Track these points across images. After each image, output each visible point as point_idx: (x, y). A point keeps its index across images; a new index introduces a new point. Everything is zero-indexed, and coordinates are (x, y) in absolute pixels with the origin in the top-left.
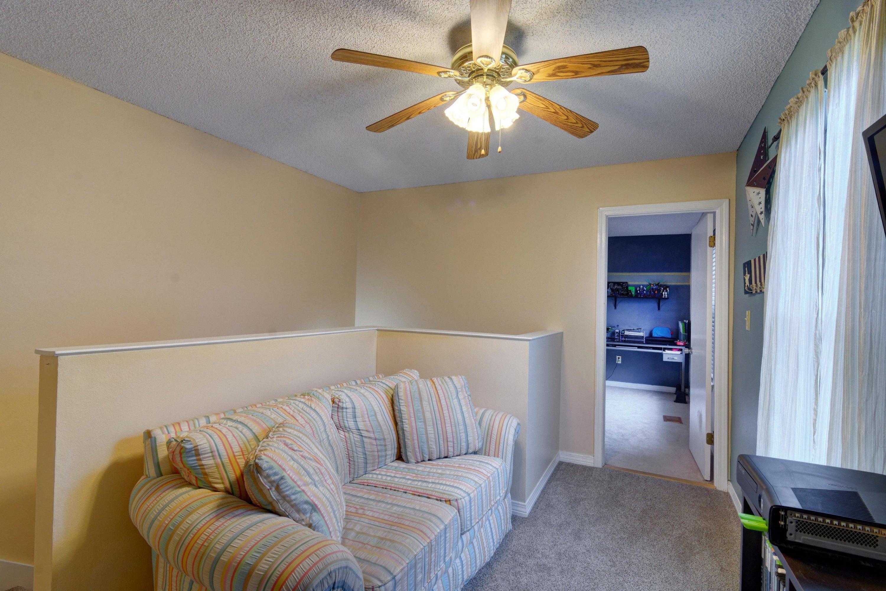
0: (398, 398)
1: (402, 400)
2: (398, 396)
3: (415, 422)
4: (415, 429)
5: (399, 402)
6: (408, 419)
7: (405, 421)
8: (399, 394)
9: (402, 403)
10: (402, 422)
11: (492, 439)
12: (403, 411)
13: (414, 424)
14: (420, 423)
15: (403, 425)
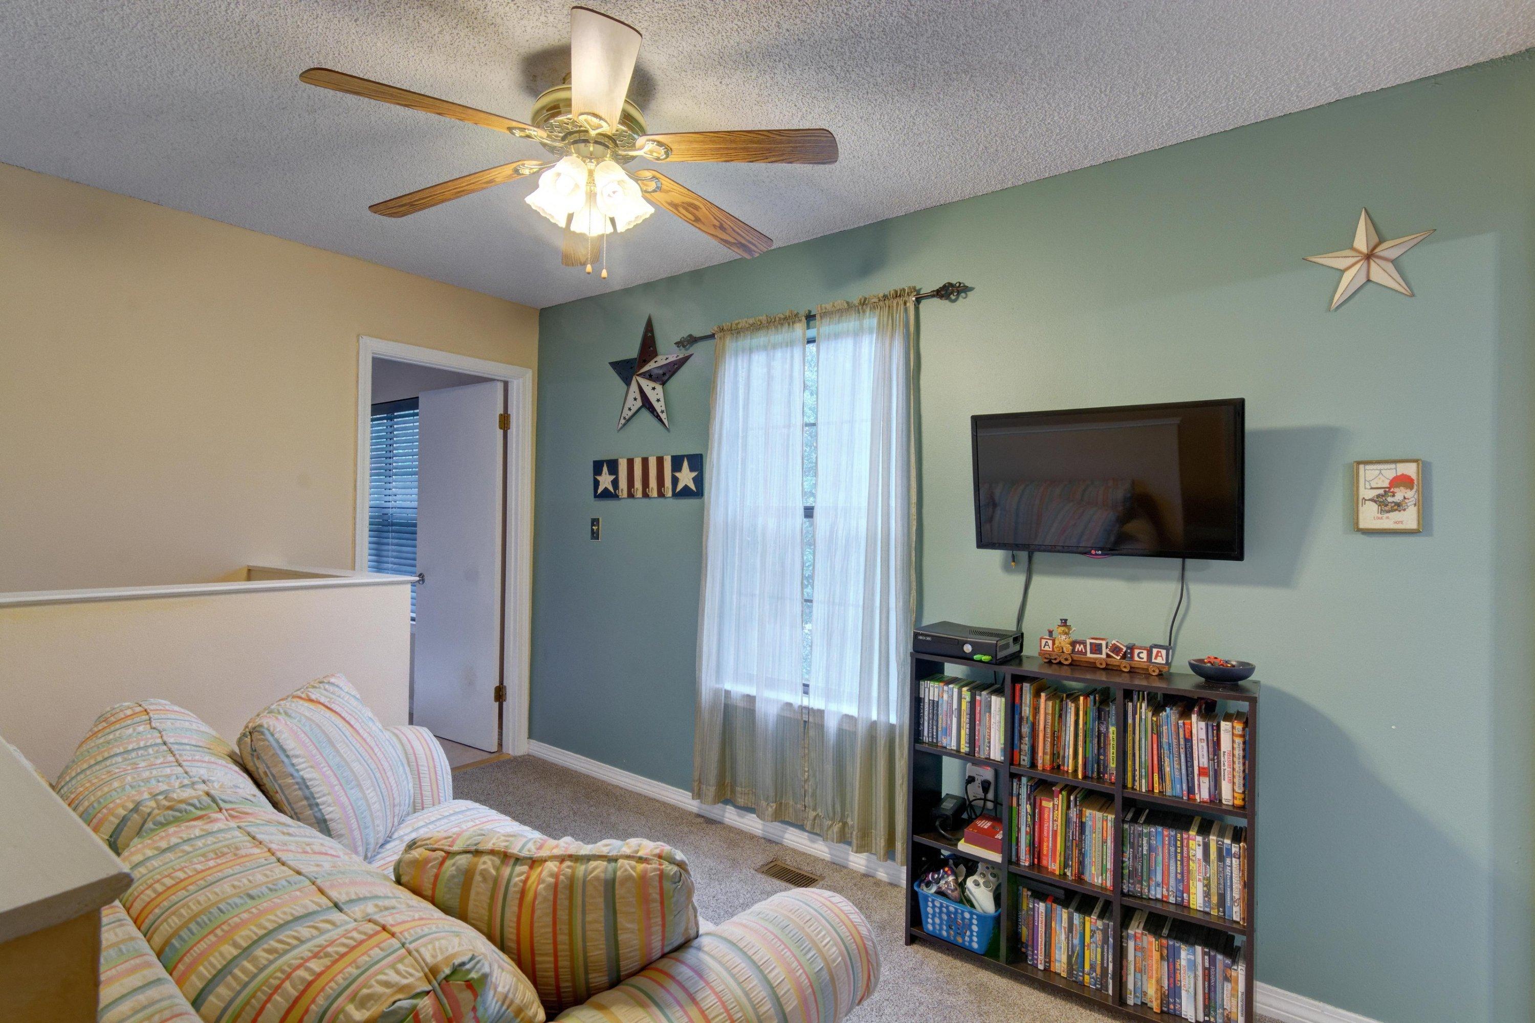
0: (288, 756)
1: (297, 757)
2: (284, 751)
3: (345, 792)
4: (350, 807)
5: (293, 765)
6: (329, 794)
7: (324, 799)
8: (285, 747)
9: (300, 764)
10: (317, 805)
11: (421, 775)
12: (311, 780)
13: (344, 799)
14: (353, 791)
15: (320, 810)
